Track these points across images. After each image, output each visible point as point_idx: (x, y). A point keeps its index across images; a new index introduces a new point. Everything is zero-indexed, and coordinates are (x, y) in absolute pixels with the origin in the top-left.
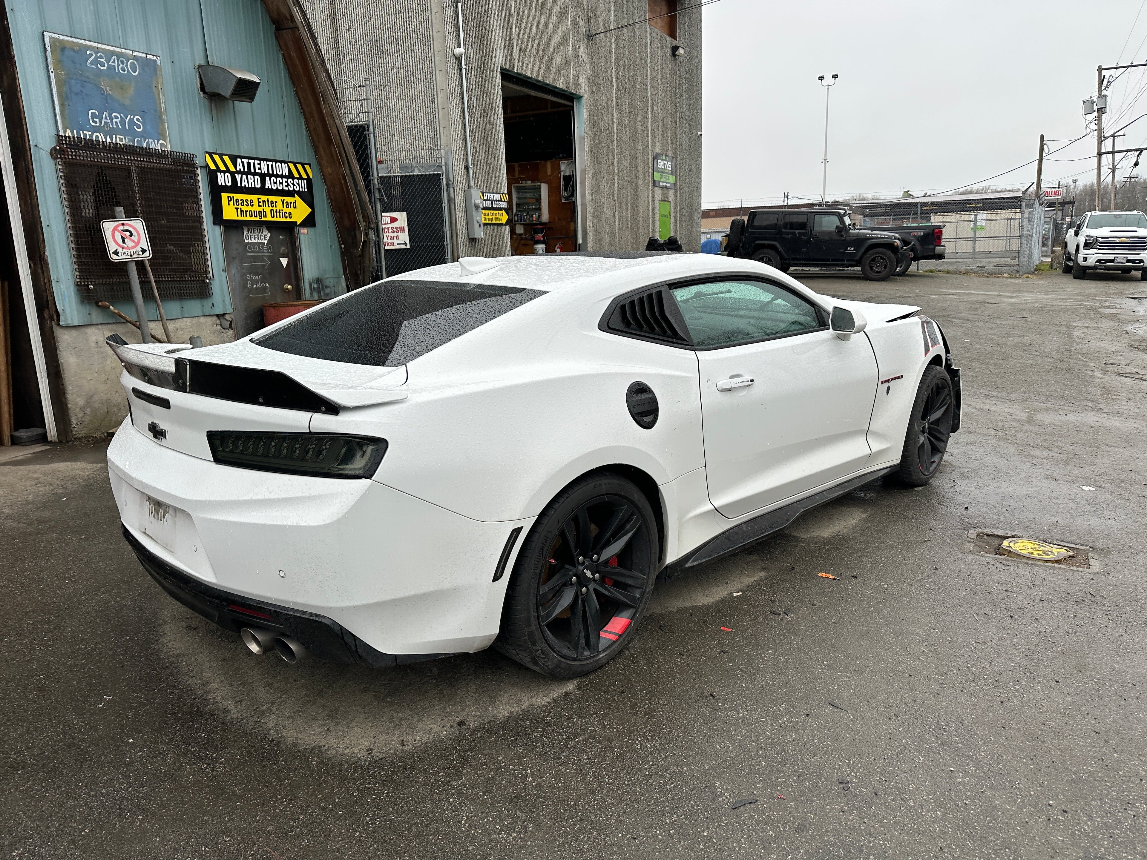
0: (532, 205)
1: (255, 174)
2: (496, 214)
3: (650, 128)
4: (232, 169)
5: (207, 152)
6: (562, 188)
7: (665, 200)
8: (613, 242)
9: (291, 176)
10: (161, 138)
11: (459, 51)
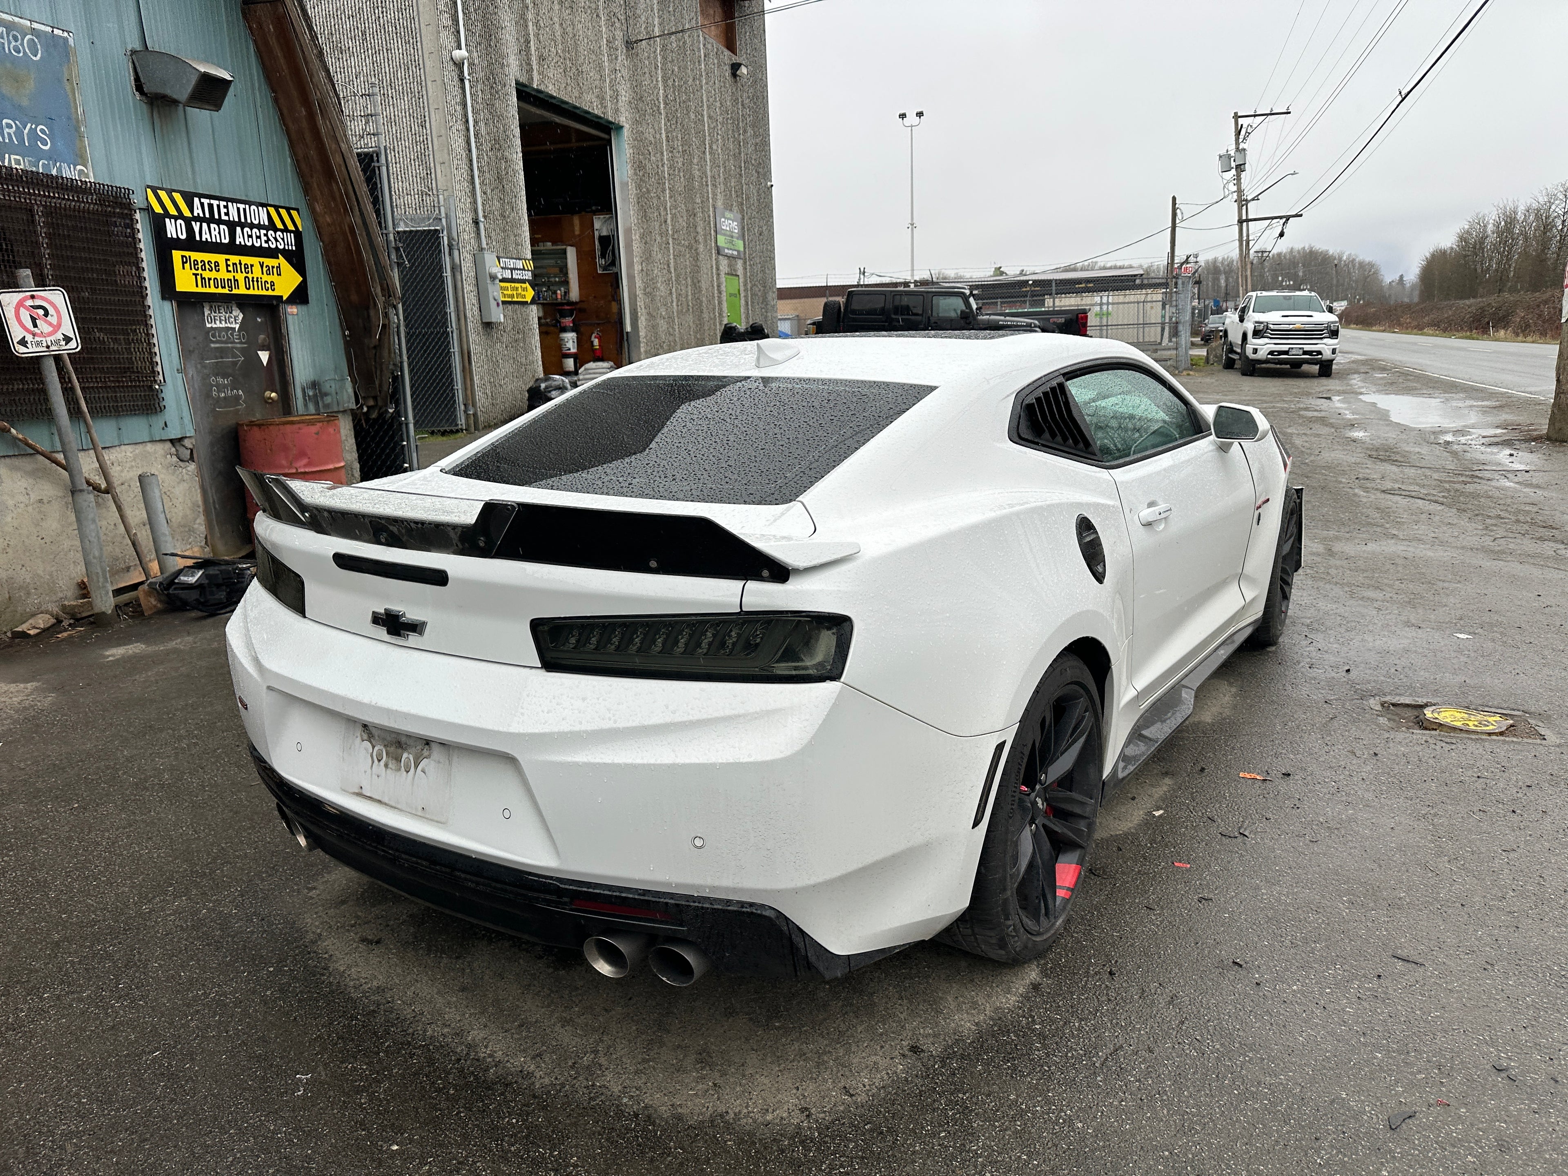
0: (555, 277)
1: (219, 222)
2: (517, 288)
3: (709, 173)
4: (187, 213)
5: (148, 187)
6: (598, 253)
7: (732, 274)
8: (671, 330)
9: (272, 226)
10: (80, 161)
11: (458, 54)
